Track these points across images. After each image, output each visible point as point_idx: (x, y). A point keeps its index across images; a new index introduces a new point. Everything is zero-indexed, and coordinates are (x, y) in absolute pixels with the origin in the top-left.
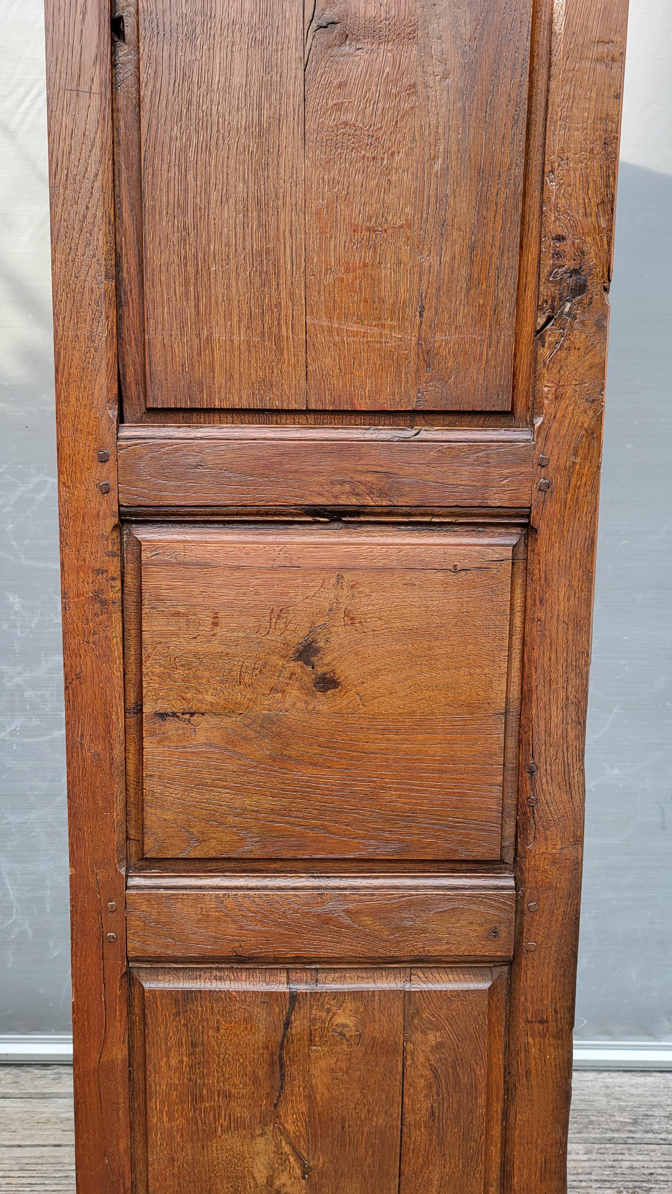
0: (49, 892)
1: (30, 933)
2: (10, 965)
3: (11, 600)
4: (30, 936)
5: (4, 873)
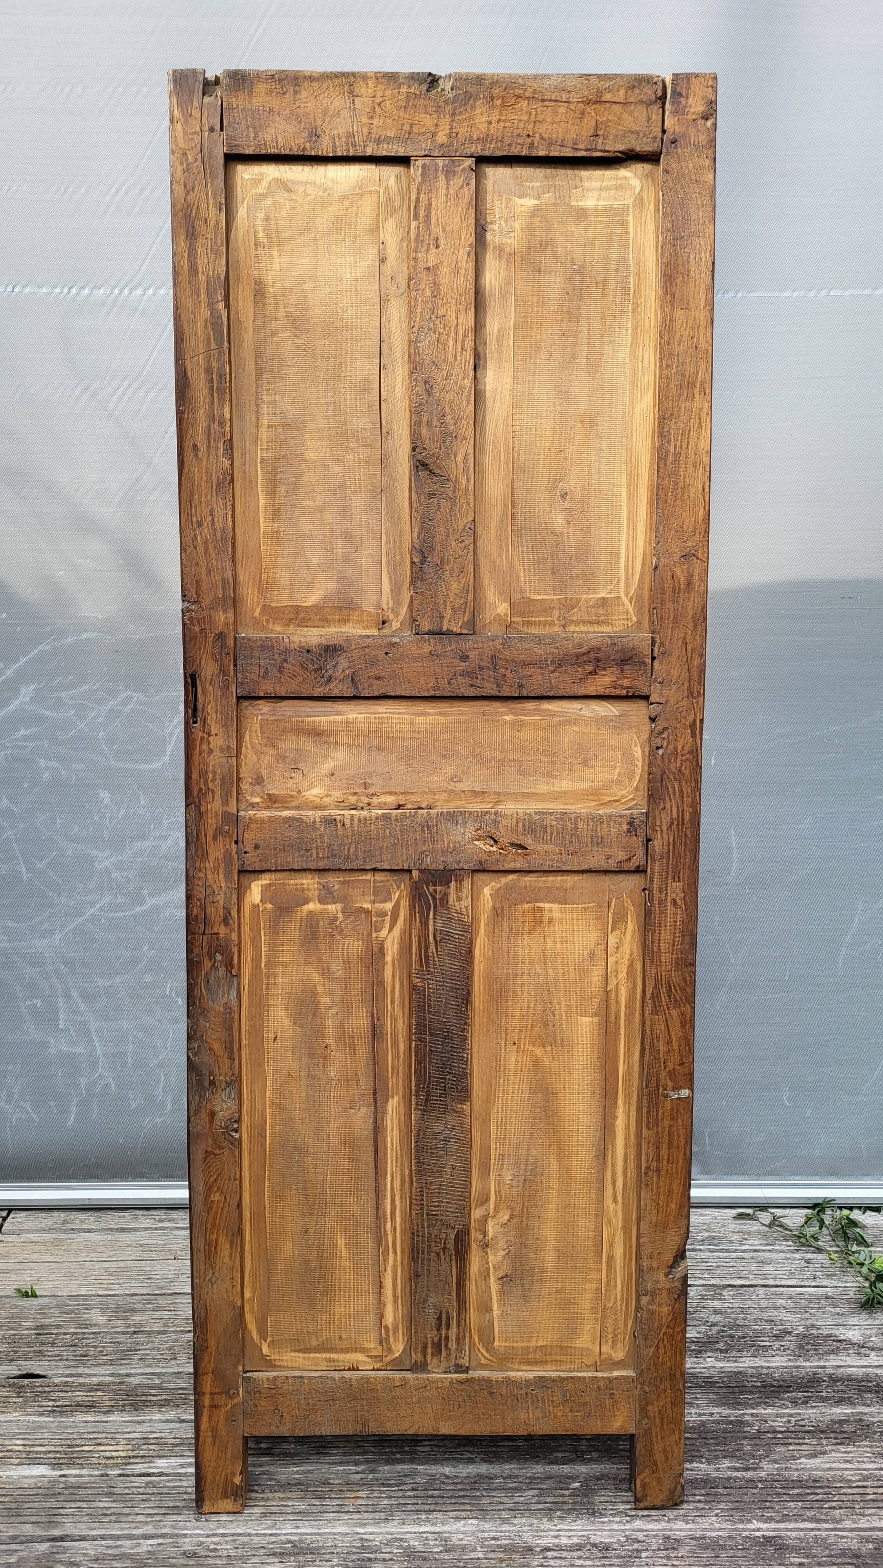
0: (131, 1047)
1: (113, 1086)
2: (94, 1116)
3: (102, 795)
4: (113, 1089)
5: (93, 1031)
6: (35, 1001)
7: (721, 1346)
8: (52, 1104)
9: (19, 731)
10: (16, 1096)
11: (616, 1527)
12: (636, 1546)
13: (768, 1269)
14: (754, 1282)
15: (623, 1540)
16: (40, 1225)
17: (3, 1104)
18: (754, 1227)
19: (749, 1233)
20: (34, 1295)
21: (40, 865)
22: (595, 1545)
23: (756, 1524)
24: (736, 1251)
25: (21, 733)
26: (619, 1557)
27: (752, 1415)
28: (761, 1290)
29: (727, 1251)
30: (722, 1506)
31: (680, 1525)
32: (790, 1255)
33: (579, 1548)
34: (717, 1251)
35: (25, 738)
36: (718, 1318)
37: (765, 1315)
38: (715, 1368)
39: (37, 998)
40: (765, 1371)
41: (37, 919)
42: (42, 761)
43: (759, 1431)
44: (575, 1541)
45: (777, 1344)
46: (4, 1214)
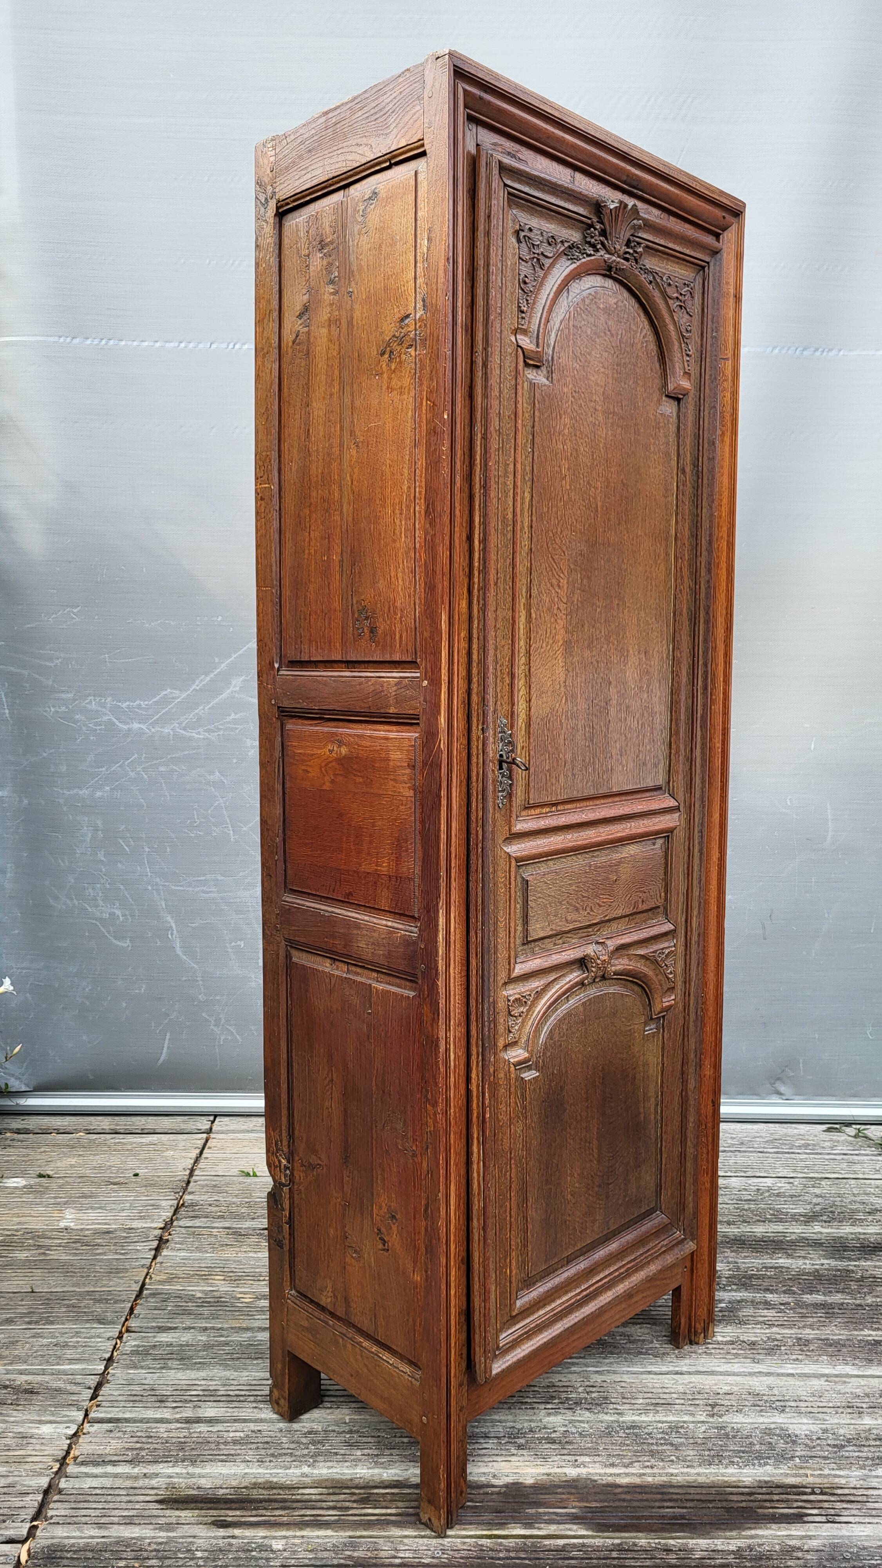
6: (239, 943)
7: (825, 1218)
8: (253, 1028)
9: (230, 715)
10: (223, 1021)
11: (758, 1331)
12: (776, 1343)
13: (857, 1167)
14: (846, 1176)
15: (765, 1339)
16: (243, 1127)
17: (212, 1027)
18: (842, 1137)
19: (838, 1141)
20: (255, 1175)
21: (245, 829)
22: (744, 1342)
23: (866, 1332)
24: (829, 1154)
25: (231, 717)
26: (763, 1349)
27: (855, 1266)
28: (853, 1182)
29: (820, 1154)
30: (839, 1320)
31: (808, 1331)
32: (873, 1158)
33: (732, 1343)
34: (813, 1154)
35: (235, 721)
36: (819, 1200)
37: (858, 1199)
38: (821, 1233)
39: (240, 940)
40: (862, 1236)
41: (241, 874)
42: (248, 740)
43: (862, 1277)
44: (728, 1339)
45: (870, 1218)
46: (212, 1118)
